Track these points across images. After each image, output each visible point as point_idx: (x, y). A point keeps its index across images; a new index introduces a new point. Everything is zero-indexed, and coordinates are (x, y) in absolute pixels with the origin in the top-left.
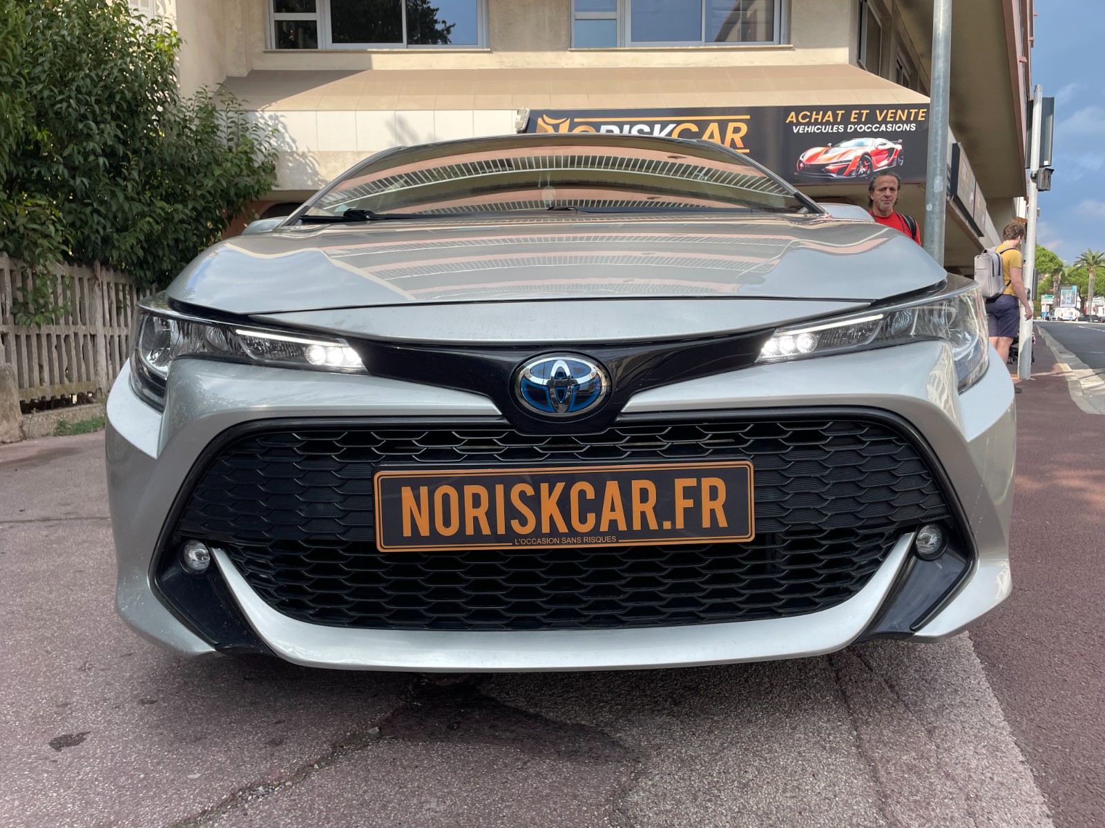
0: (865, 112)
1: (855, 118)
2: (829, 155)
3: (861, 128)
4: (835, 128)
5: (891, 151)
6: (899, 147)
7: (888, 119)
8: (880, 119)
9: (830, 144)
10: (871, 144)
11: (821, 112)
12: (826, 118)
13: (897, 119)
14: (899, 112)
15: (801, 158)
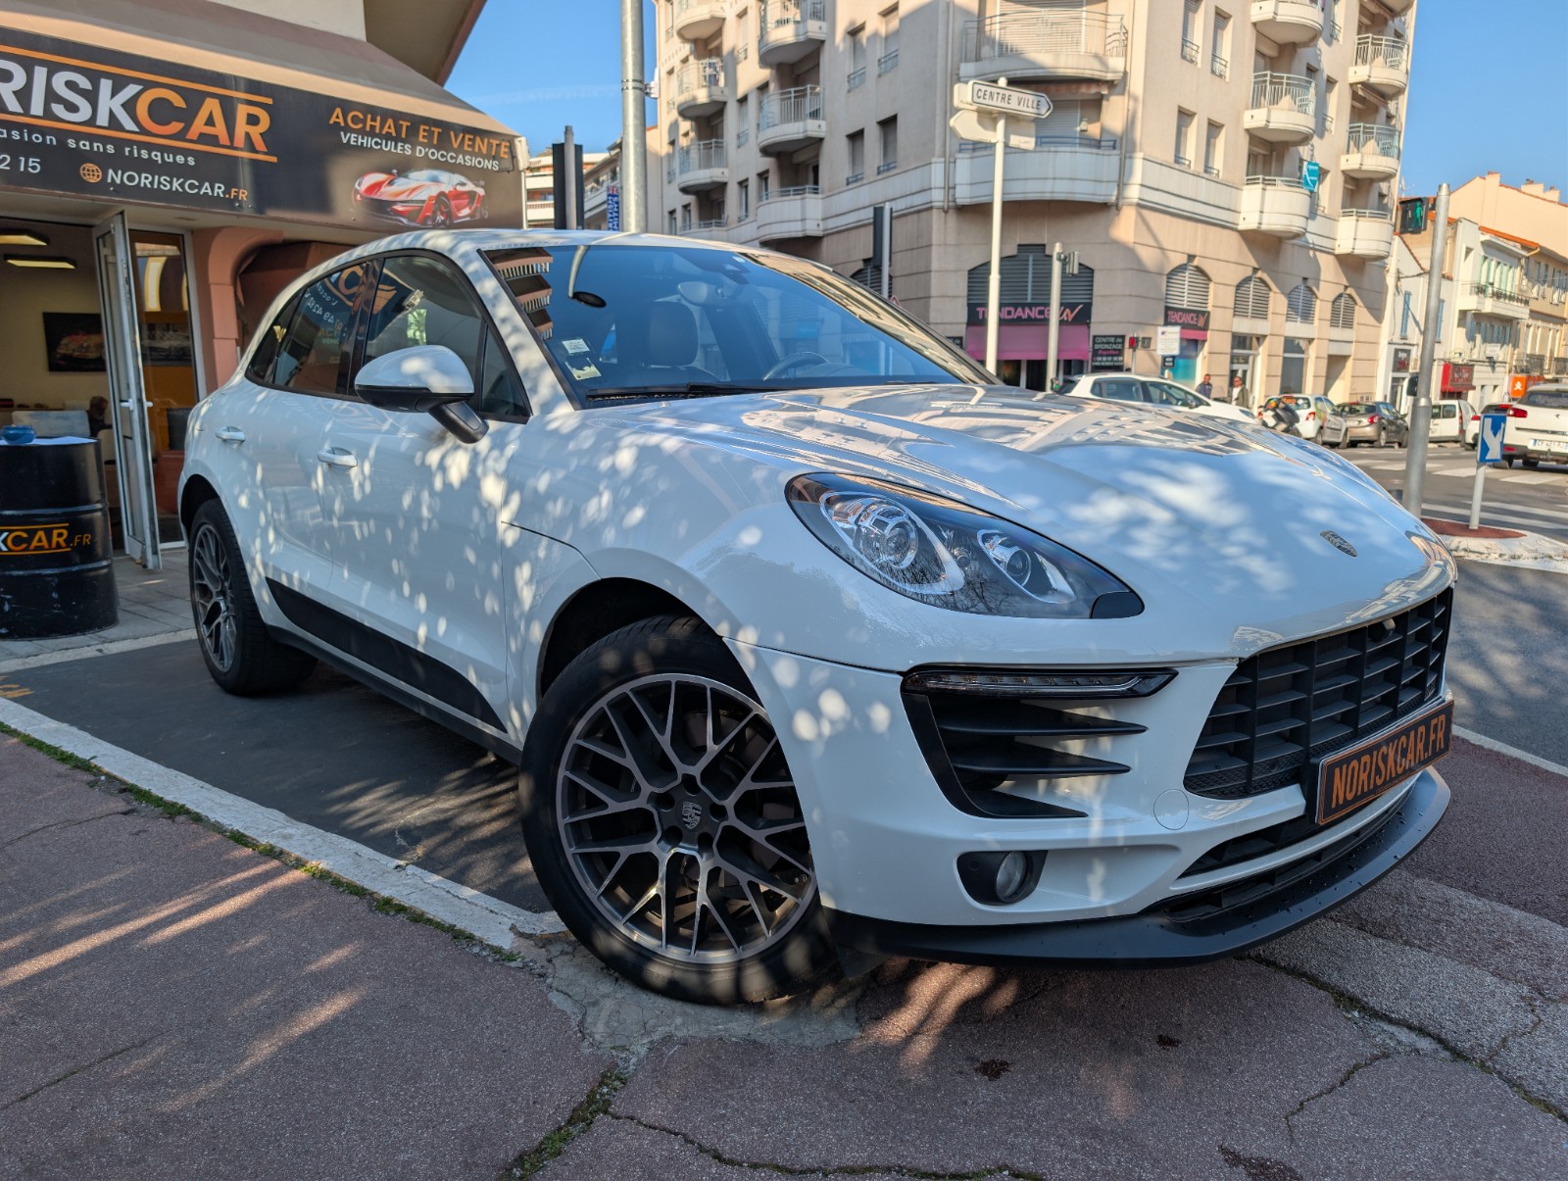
0: (437, 130)
1: (424, 137)
2: (394, 188)
3: (433, 154)
4: (399, 148)
5: (471, 195)
6: (481, 192)
7: (466, 148)
8: (455, 146)
9: (395, 171)
10: (449, 182)
11: (379, 118)
12: (386, 130)
13: (477, 150)
14: (478, 139)
15: (356, 186)
